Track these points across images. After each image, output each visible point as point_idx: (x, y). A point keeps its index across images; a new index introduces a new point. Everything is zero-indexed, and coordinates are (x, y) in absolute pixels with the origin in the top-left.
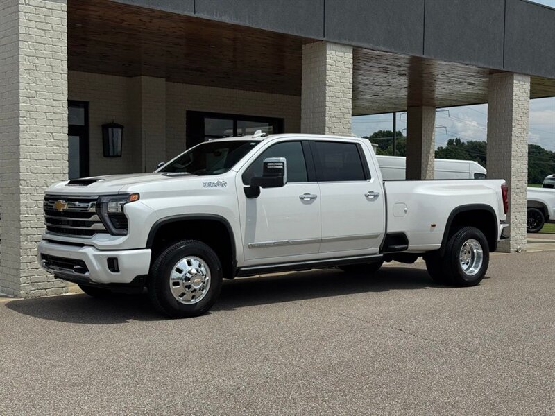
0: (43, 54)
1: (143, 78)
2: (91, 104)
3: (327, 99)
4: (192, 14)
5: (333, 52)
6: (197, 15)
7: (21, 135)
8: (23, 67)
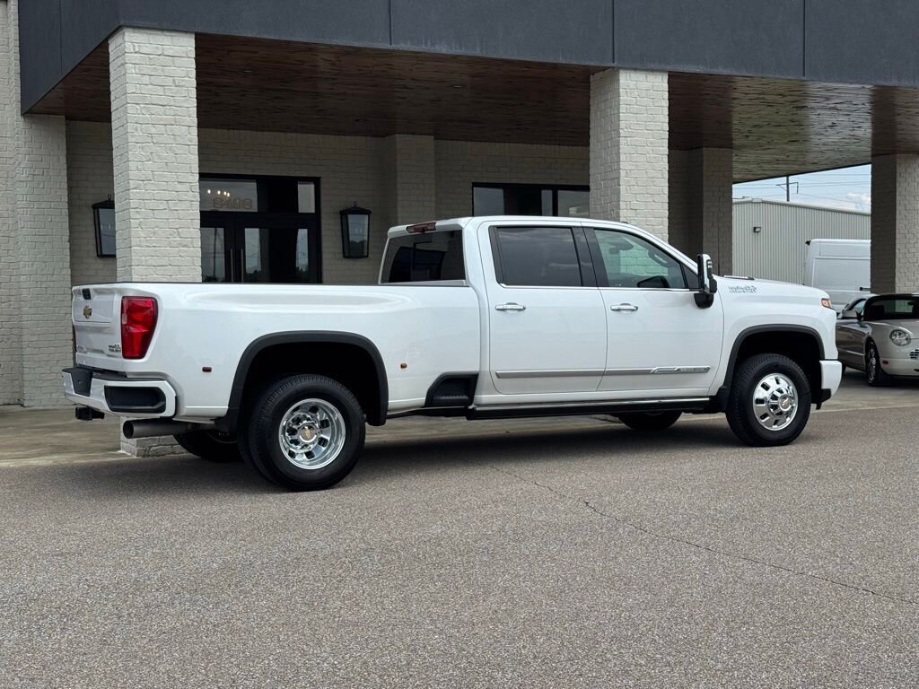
0: (161, 119)
1: (398, 137)
2: (322, 180)
3: (622, 157)
4: (387, 46)
5: (632, 84)
6: (394, 46)
7: (133, 233)
8: (134, 140)
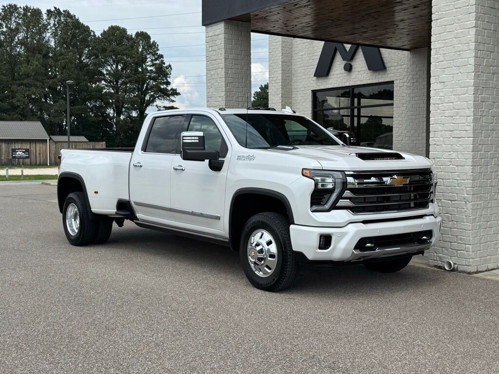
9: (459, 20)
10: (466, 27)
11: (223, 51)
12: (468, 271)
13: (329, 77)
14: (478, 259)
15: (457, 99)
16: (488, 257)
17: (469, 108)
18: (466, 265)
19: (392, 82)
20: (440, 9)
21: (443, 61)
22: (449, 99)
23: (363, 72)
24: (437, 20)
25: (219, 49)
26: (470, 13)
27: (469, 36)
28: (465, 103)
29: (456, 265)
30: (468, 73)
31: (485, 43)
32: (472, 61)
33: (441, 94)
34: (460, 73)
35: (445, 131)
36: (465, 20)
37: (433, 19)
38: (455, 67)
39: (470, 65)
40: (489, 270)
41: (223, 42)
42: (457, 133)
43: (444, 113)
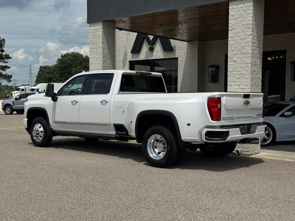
9: (243, 31)
10: (247, 35)
11: (101, 38)
12: (248, 154)
13: (139, 54)
14: (252, 148)
15: (242, 70)
16: (255, 147)
17: (248, 74)
18: (247, 151)
19: (177, 58)
20: (233, 25)
21: (234, 51)
22: (238, 70)
23: (160, 52)
24: (231, 30)
25: (98, 37)
26: (249, 28)
27: (248, 39)
28: (246, 72)
29: (241, 152)
30: (248, 57)
31: (255, 43)
32: (250, 51)
33: (234, 67)
34: (244, 57)
35: (235, 85)
36: (246, 31)
37: (229, 30)
38: (241, 54)
39: (249, 53)
40: (256, 154)
41: (101, 33)
42: (242, 87)
43: (235, 76)
